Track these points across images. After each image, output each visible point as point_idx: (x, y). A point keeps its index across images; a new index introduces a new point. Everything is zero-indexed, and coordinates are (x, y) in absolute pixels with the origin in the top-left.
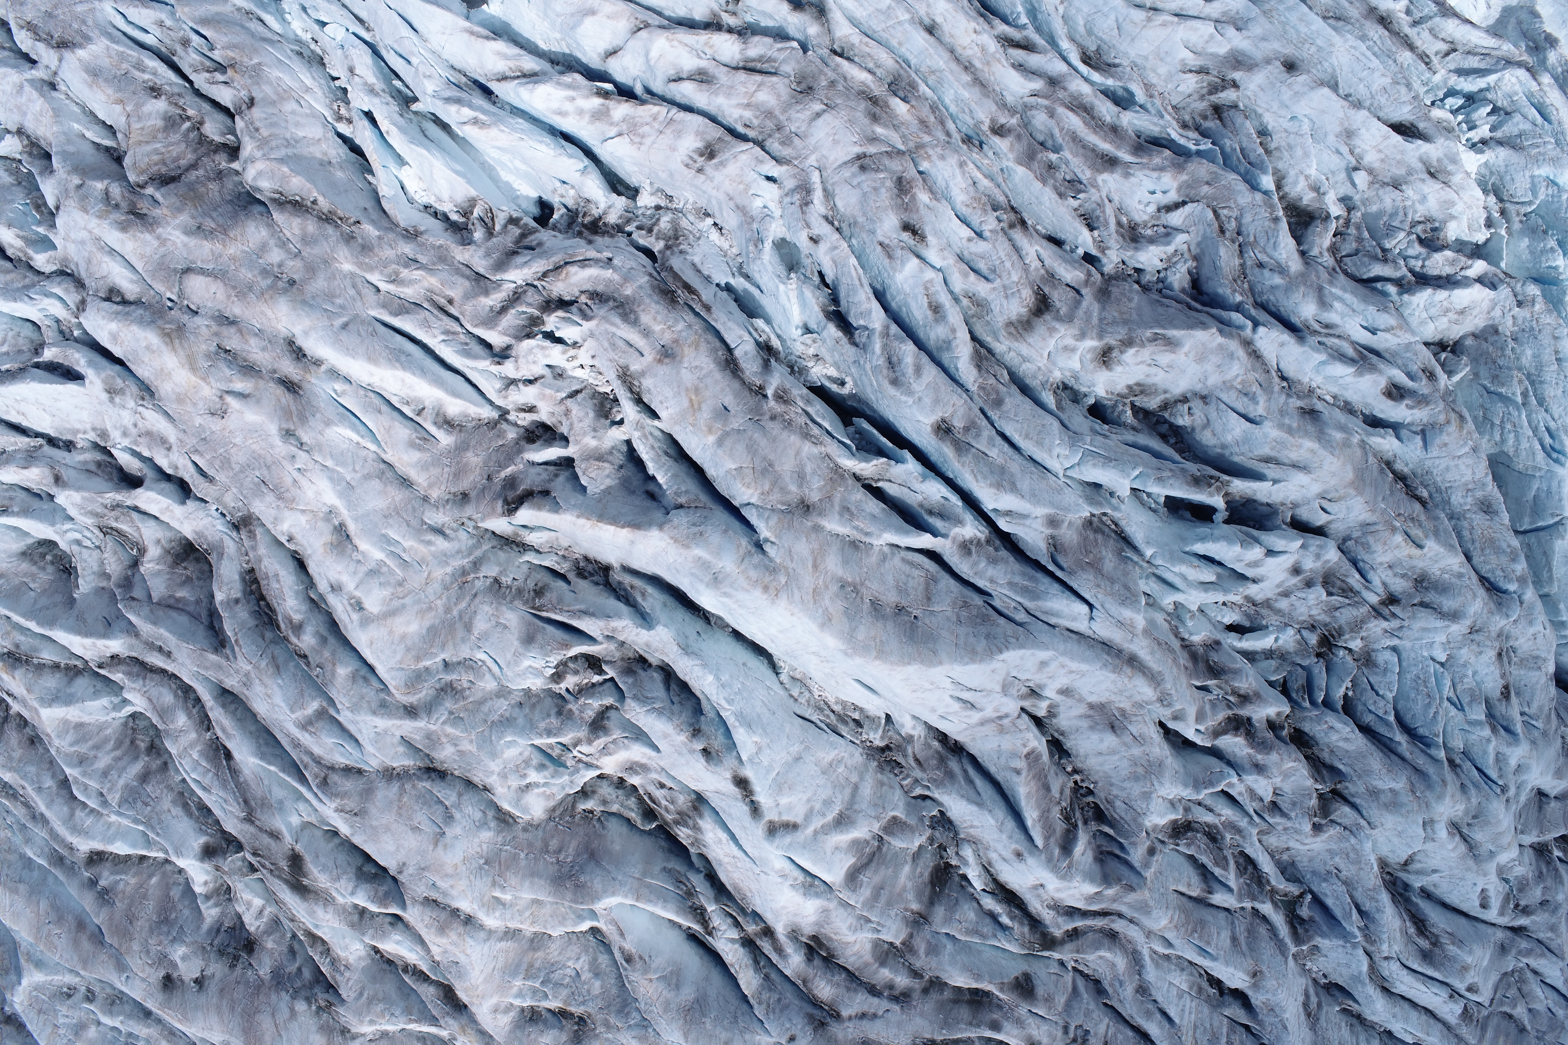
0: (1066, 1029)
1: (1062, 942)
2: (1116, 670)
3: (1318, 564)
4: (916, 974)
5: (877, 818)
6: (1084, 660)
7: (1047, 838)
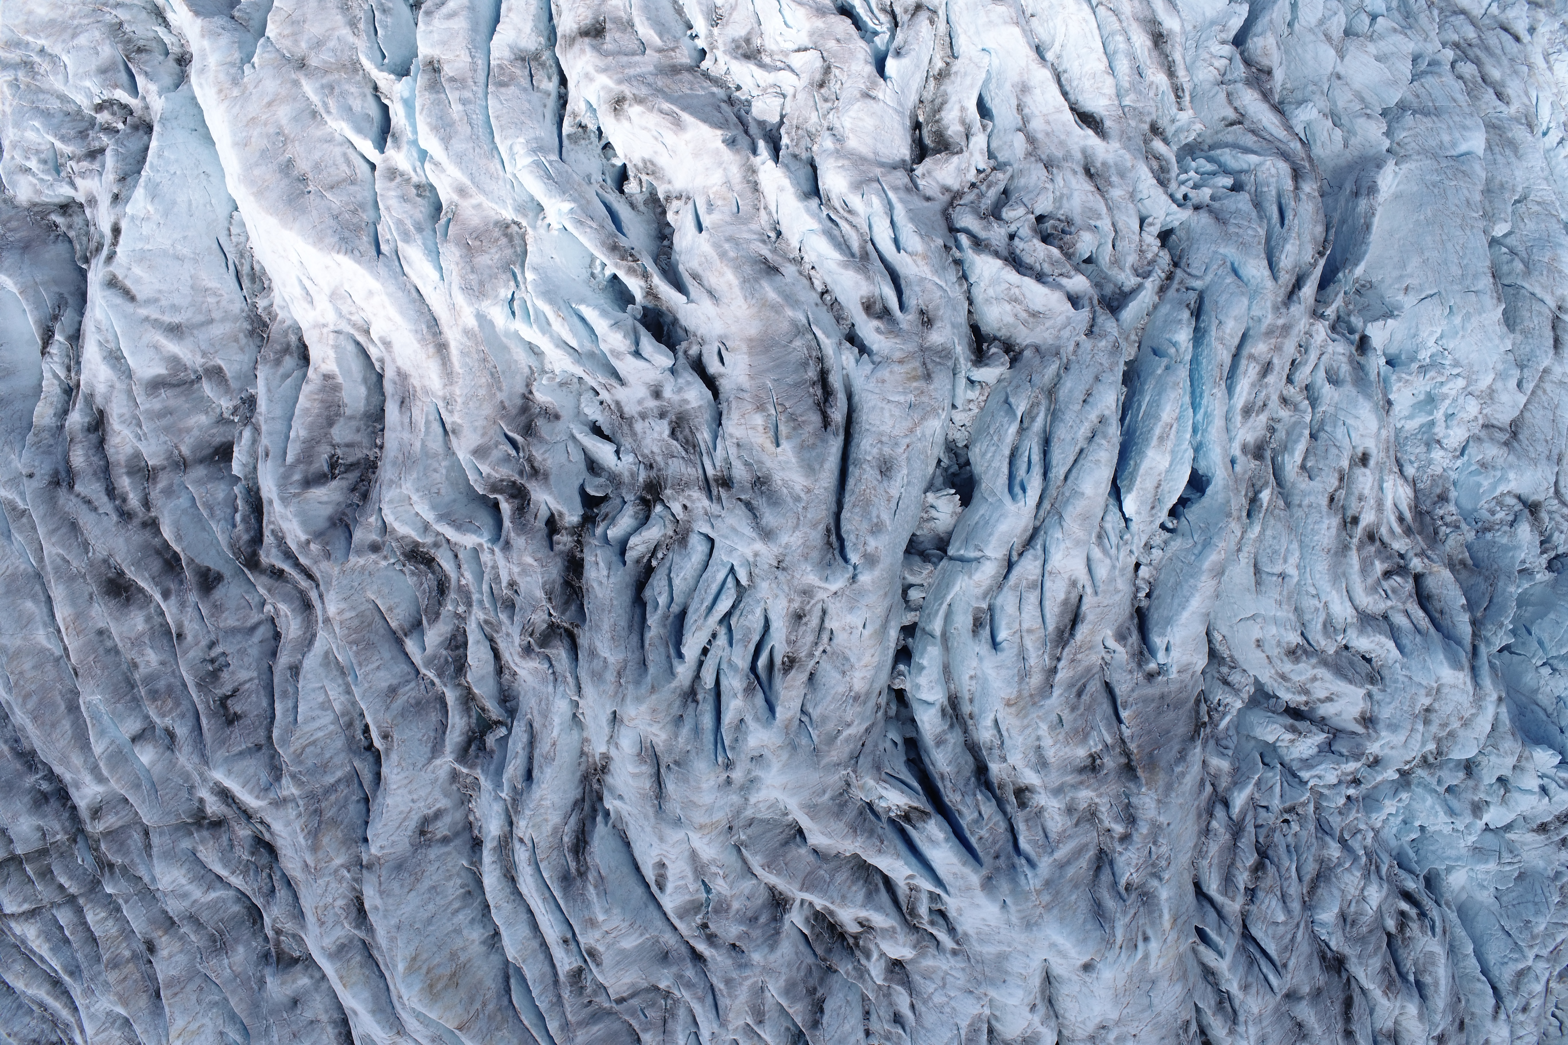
0: (212, 645)
1: (263, 572)
2: (422, 341)
3: (676, 398)
4: (146, 504)
5: (204, 354)
6: (402, 313)
7: (298, 461)
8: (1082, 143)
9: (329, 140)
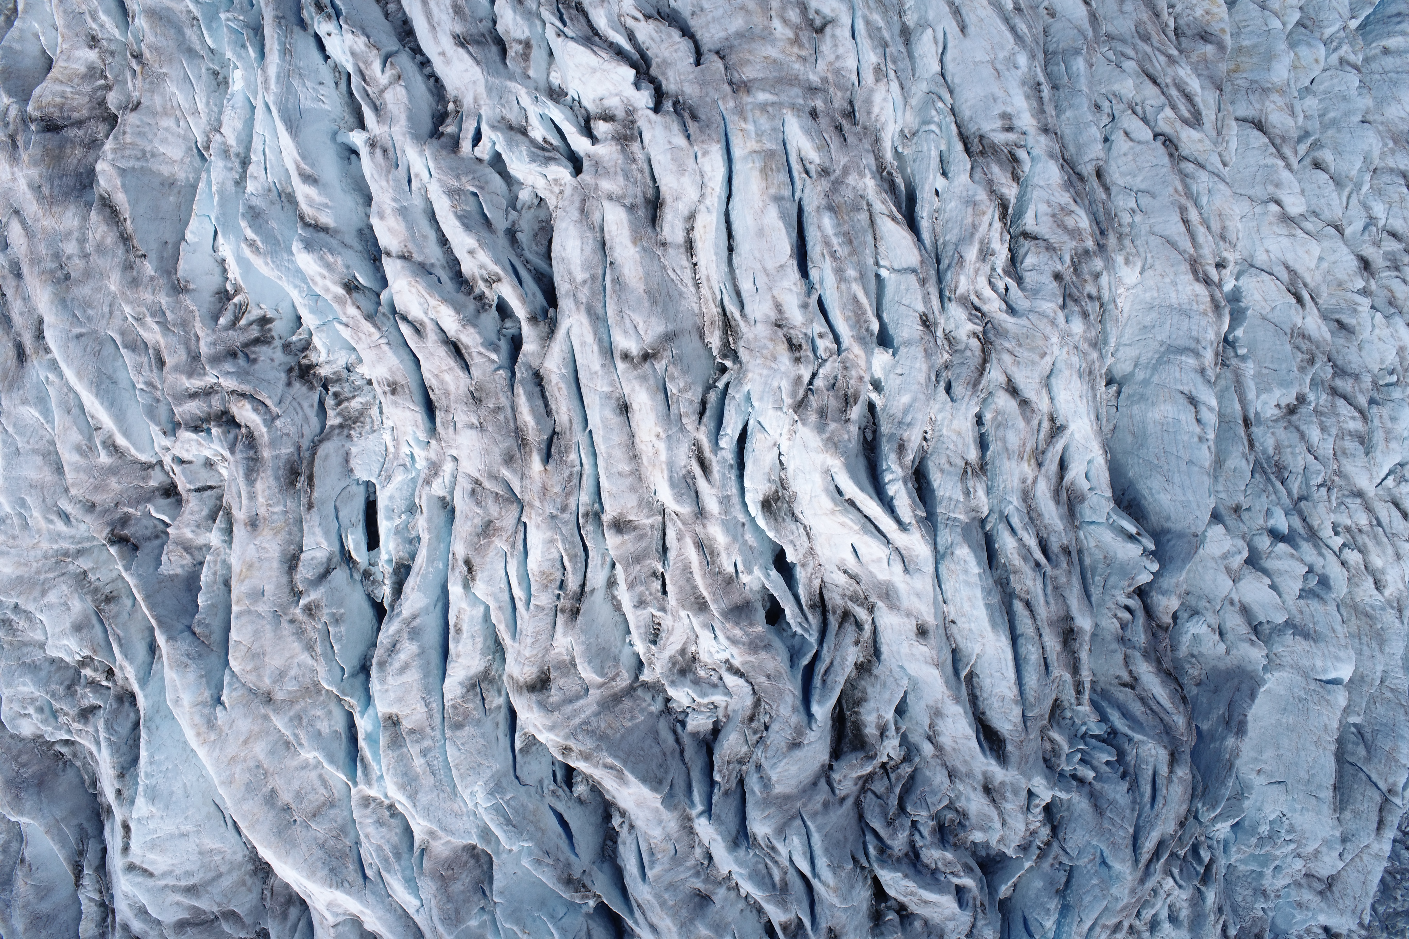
8: (984, 768)
9: (305, 766)
